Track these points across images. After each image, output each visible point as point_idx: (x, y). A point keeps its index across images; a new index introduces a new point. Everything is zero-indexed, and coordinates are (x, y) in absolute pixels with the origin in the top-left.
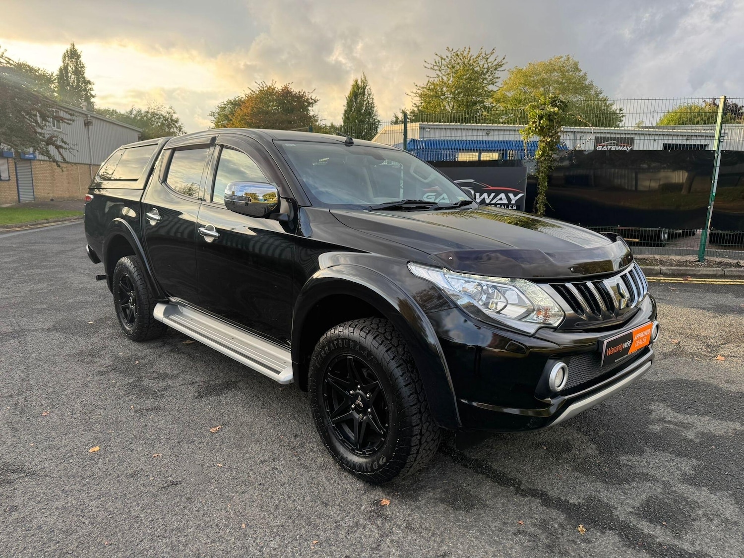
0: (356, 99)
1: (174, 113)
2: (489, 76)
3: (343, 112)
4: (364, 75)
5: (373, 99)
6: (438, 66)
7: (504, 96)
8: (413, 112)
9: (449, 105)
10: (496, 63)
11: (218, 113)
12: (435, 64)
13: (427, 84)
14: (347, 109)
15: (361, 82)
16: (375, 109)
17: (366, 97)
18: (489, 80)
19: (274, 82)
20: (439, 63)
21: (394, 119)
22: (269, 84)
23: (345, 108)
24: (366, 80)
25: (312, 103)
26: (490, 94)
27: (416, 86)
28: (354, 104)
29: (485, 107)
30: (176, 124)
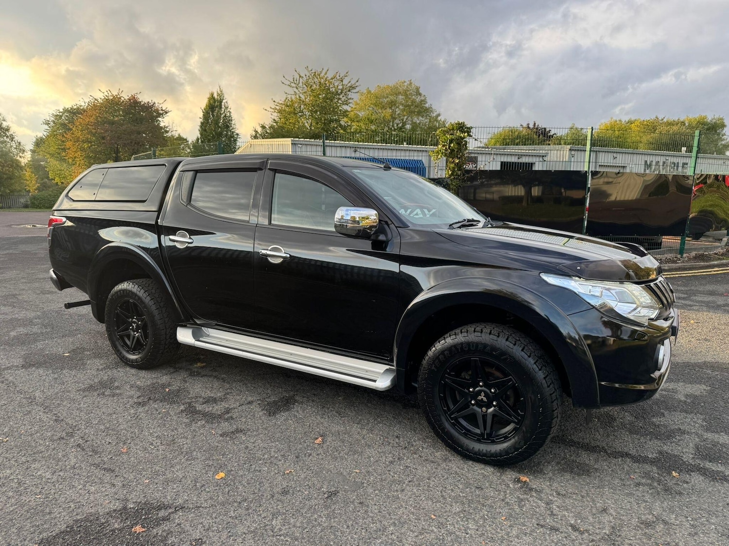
0: (213, 112)
1: (4, 120)
2: (343, 96)
3: (200, 124)
4: (220, 89)
5: (230, 112)
6: (295, 83)
7: (357, 116)
8: (271, 127)
9: (307, 122)
10: (349, 85)
11: (54, 122)
12: (293, 81)
13: (285, 101)
14: (204, 122)
15: (218, 96)
16: (233, 122)
17: (223, 110)
18: (343, 100)
19: (121, 91)
20: (296, 80)
21: (254, 133)
22: (115, 93)
23: (201, 120)
24: (222, 94)
25: (162, 114)
26: (345, 114)
27: (274, 101)
28: (211, 116)
29: (341, 126)
30: (7, 132)
